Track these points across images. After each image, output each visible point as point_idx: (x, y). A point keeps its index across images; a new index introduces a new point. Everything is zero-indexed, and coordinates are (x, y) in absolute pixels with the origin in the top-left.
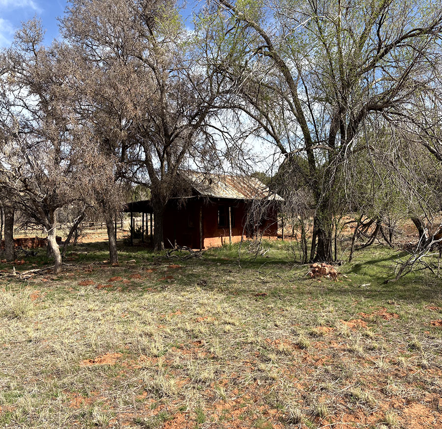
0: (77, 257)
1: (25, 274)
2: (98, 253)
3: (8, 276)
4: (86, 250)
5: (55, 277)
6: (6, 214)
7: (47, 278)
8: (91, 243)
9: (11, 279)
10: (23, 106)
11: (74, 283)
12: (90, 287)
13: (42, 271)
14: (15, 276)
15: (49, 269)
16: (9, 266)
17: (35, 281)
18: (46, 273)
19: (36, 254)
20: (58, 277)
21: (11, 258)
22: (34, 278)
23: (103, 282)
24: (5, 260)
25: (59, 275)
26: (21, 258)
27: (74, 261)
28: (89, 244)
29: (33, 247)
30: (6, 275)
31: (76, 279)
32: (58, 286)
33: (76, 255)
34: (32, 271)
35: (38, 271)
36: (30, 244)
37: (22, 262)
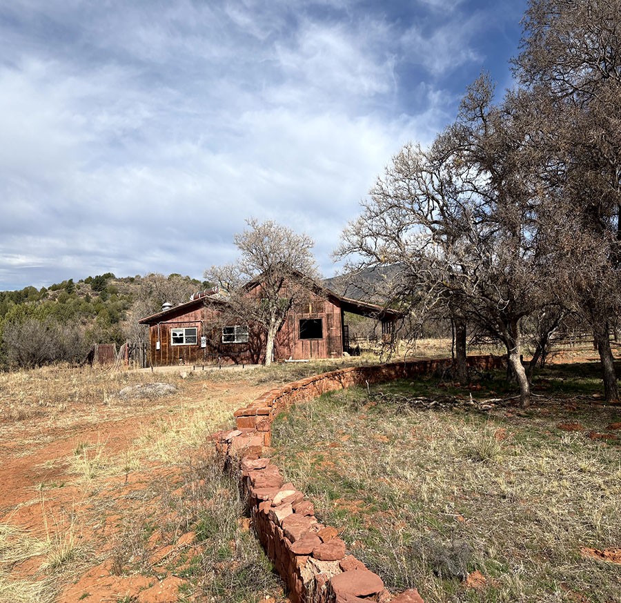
0: (548, 385)
1: (484, 403)
2: (581, 381)
3: (465, 405)
4: (560, 375)
5: (522, 413)
6: (457, 327)
7: (512, 413)
8: (567, 364)
9: (469, 409)
10: (471, 191)
11: (552, 425)
12: (577, 434)
13: (505, 401)
14: (472, 405)
15: (513, 399)
16: (463, 392)
17: (497, 414)
18: (509, 405)
19: (493, 376)
20: (526, 412)
21: (465, 381)
22: (495, 409)
23: (599, 429)
24: (459, 383)
25: (528, 410)
26: (475, 382)
27: (544, 390)
28: (564, 367)
29: (487, 367)
30: (462, 402)
31: (553, 420)
32: (529, 426)
33: (547, 382)
34: (492, 400)
35: (498, 401)
36: (484, 364)
37: (479, 387)
